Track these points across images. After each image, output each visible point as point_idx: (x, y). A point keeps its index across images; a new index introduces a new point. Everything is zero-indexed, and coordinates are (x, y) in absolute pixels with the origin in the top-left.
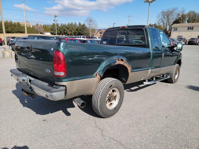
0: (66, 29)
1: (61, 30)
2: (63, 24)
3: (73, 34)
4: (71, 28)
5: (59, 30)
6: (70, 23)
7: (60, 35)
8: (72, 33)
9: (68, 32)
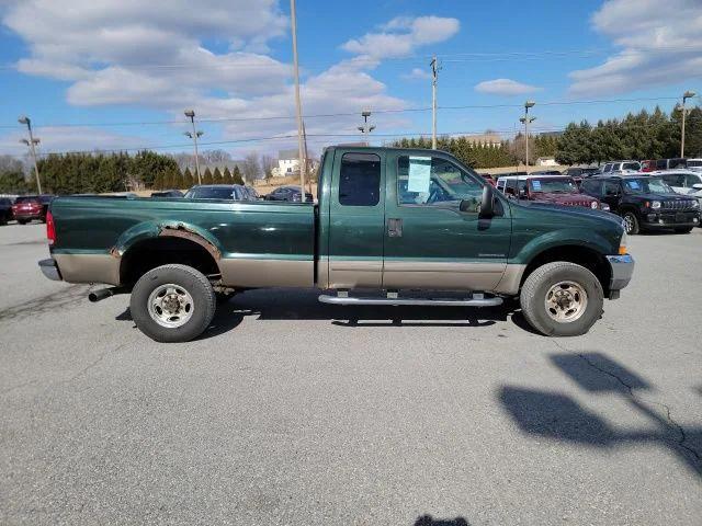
0: (617, 140)
1: (594, 145)
2: (605, 122)
3: (643, 155)
4: (636, 134)
5: (589, 147)
6: (635, 113)
7: (590, 162)
8: (639, 151)
9: (624, 147)
